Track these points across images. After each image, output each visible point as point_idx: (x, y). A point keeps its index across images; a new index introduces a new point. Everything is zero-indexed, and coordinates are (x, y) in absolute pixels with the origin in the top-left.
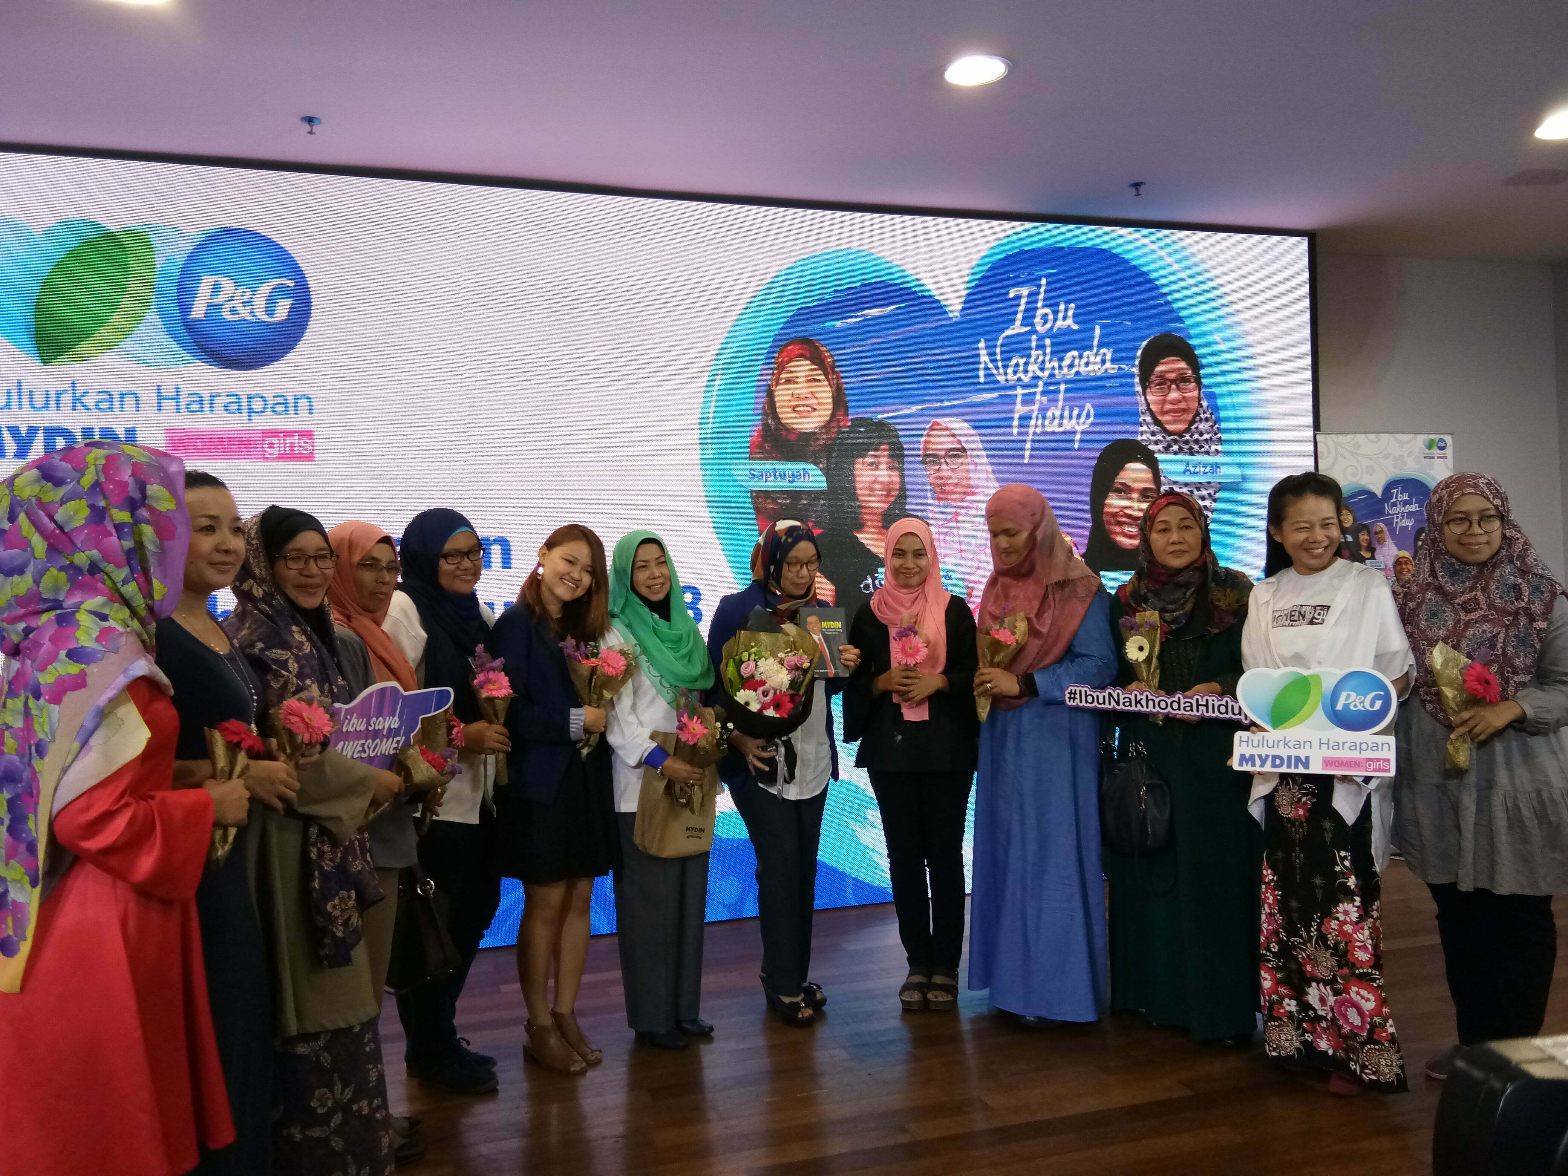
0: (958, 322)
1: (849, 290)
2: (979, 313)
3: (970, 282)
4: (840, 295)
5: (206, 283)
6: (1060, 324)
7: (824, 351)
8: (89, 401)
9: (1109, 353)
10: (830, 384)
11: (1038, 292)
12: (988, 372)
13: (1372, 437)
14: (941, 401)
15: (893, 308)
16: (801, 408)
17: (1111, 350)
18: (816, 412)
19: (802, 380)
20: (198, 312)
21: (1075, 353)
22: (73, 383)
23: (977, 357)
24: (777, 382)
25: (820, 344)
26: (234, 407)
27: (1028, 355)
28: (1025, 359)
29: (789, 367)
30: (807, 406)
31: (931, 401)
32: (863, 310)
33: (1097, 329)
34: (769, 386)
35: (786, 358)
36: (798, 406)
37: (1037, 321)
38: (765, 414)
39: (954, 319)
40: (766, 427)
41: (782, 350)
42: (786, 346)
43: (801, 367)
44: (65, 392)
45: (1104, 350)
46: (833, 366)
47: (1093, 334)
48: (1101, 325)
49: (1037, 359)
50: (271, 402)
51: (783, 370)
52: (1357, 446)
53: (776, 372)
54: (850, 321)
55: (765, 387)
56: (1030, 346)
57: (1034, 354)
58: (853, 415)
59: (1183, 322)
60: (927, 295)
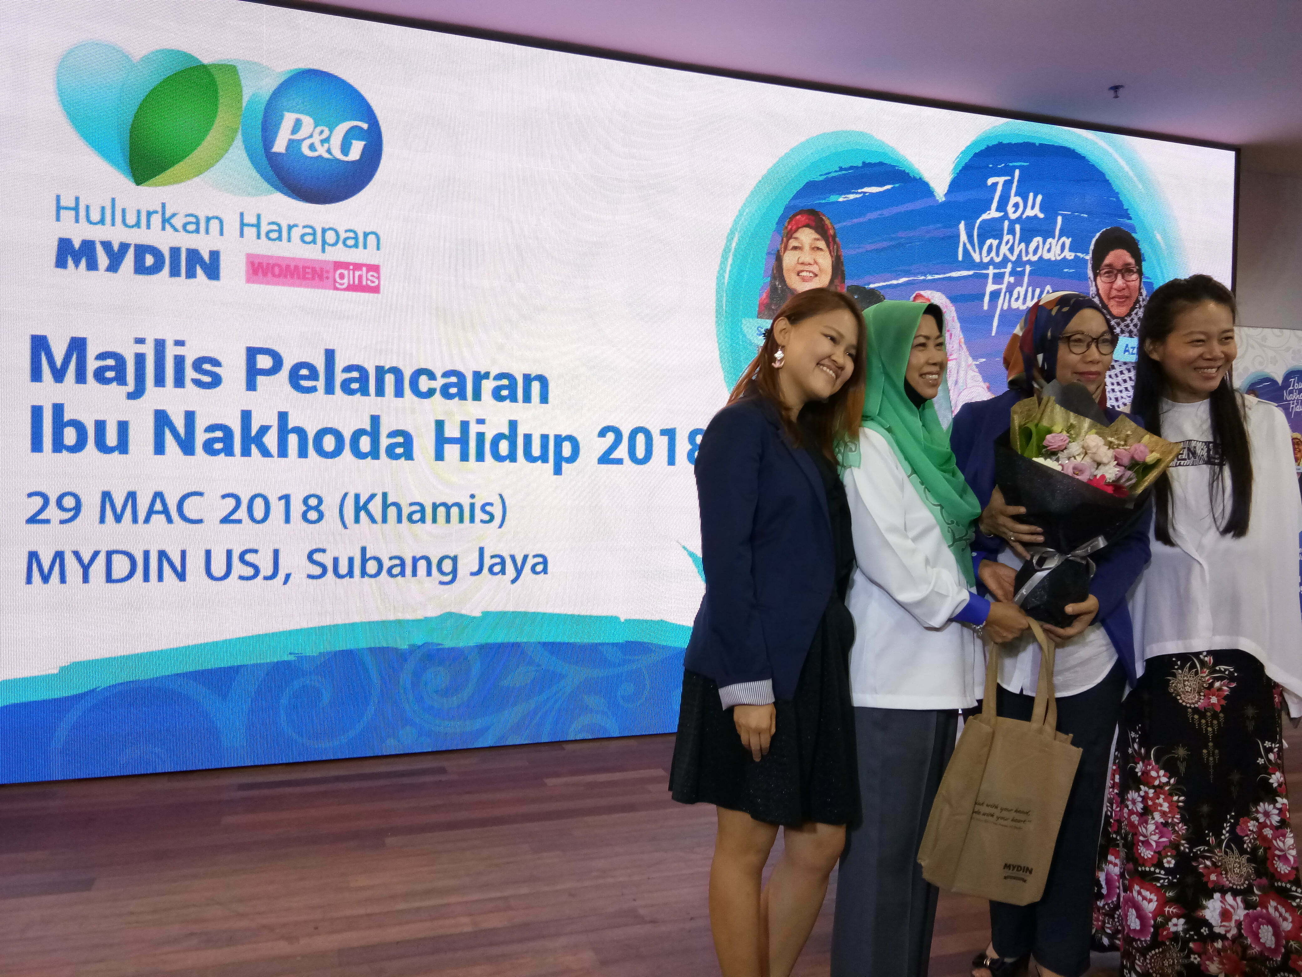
0: (943, 204)
1: (851, 168)
2: (961, 197)
3: (954, 168)
4: (844, 172)
5: (289, 119)
6: (1029, 213)
7: (827, 222)
8: (178, 222)
9: (1068, 241)
10: (830, 253)
11: (1010, 182)
12: (966, 251)
13: (1276, 331)
14: (925, 275)
15: (889, 187)
16: (804, 274)
17: (1070, 239)
18: (817, 278)
19: (807, 248)
20: (279, 146)
21: (1039, 239)
22: (163, 206)
23: (958, 236)
24: (786, 249)
25: (824, 216)
26: (309, 238)
27: (1000, 237)
28: (997, 241)
29: (796, 235)
30: (810, 272)
31: (915, 275)
32: (862, 188)
33: (1060, 219)
34: (778, 251)
35: (794, 227)
36: (802, 271)
37: (1010, 209)
38: (774, 278)
39: (940, 201)
40: (774, 289)
41: (791, 219)
42: (795, 216)
43: (807, 236)
44: (156, 212)
45: (1064, 239)
46: (834, 237)
47: (1056, 223)
48: (1063, 215)
49: (1007, 243)
50: (343, 235)
51: (791, 238)
52: (1264, 339)
53: (785, 239)
54: (852, 197)
55: (775, 252)
56: (1002, 230)
57: (1006, 237)
58: (849, 282)
59: (1130, 219)
60: (918, 177)
